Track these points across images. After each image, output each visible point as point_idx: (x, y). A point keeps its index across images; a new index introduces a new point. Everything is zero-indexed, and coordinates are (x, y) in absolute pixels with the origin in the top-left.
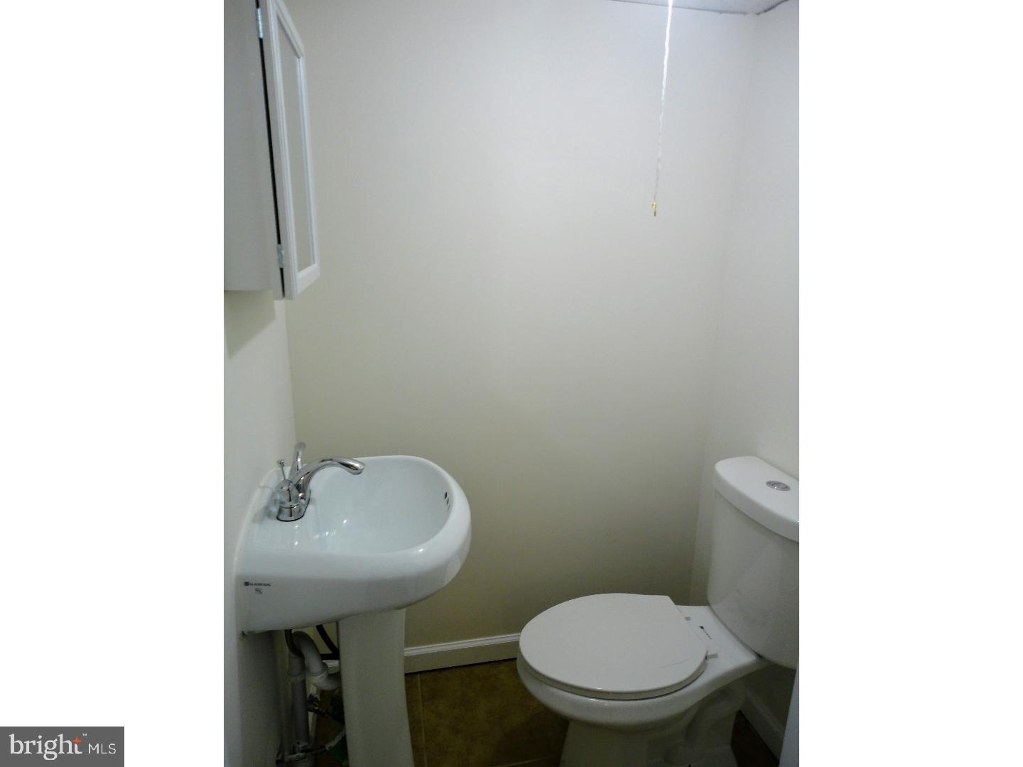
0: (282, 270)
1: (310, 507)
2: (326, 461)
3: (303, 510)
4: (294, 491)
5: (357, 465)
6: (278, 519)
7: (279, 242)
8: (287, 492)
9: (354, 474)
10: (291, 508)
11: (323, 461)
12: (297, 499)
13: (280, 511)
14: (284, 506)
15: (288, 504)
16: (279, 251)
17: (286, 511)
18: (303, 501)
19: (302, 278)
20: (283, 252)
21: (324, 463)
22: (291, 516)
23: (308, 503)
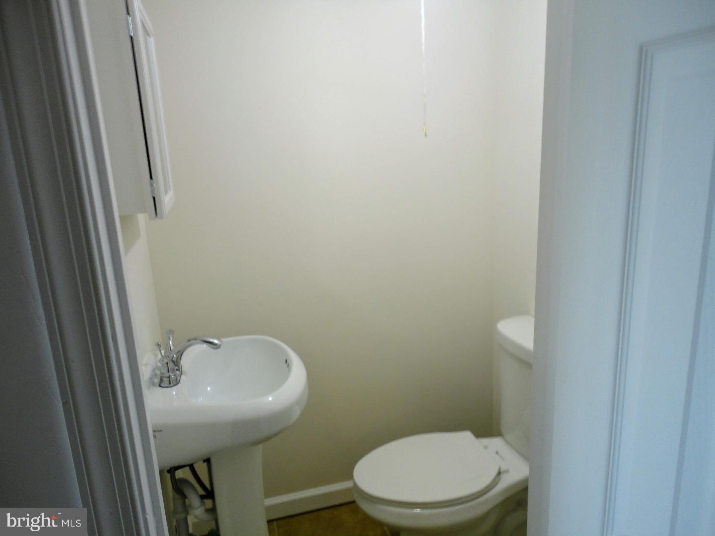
0: (154, 198)
1: (183, 377)
2: (191, 341)
3: (179, 378)
4: (171, 365)
5: (216, 341)
6: (160, 386)
7: (151, 178)
8: (166, 365)
9: (214, 349)
10: (169, 377)
11: (189, 341)
12: (173, 371)
13: (161, 380)
14: (164, 376)
15: (167, 375)
16: (152, 185)
17: (166, 380)
18: (178, 372)
19: (167, 200)
20: (154, 185)
21: (190, 342)
22: (170, 384)
23: (181, 374)
